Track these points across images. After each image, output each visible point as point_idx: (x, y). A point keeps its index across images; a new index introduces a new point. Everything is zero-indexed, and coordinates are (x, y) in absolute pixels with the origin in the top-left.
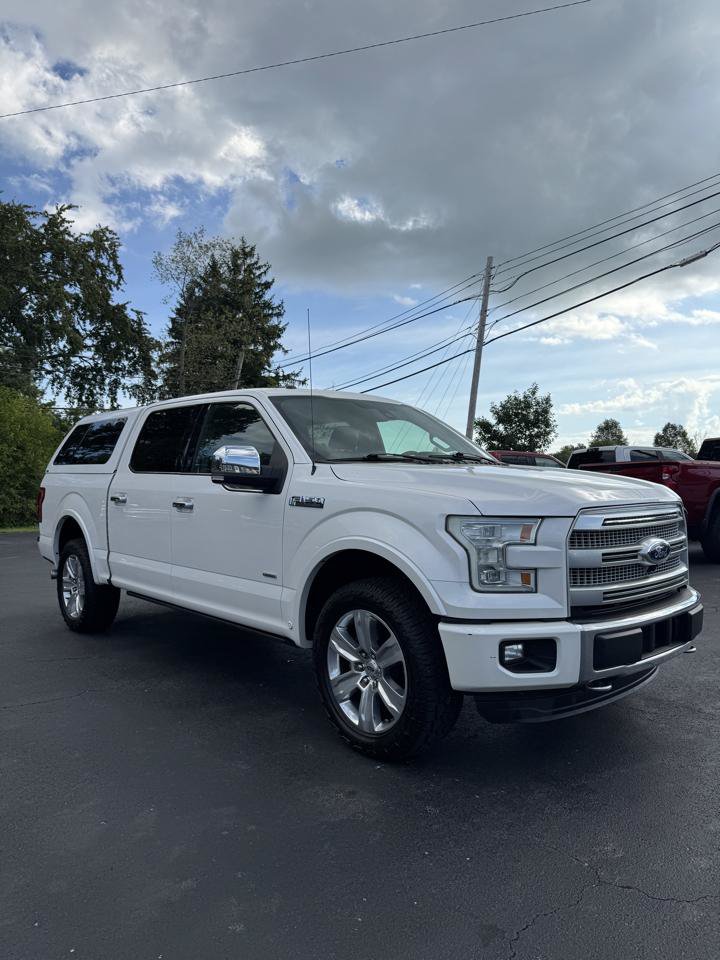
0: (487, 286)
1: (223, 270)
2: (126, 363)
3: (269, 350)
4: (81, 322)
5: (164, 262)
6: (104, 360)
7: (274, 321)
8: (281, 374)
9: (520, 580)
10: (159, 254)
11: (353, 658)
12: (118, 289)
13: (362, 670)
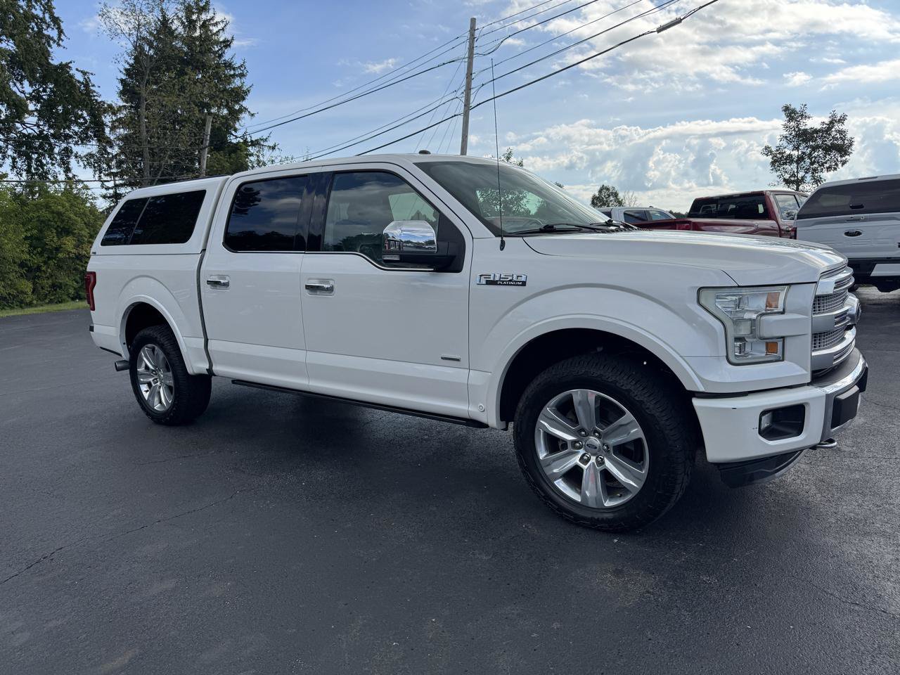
0: (471, 48)
1: (176, 25)
2: (76, 129)
3: (235, 115)
4: (18, 84)
5: (112, 15)
6: (50, 127)
7: (237, 82)
8: (249, 140)
9: (764, 349)
10: (105, 5)
11: (569, 438)
12: (59, 45)
13: (580, 448)
